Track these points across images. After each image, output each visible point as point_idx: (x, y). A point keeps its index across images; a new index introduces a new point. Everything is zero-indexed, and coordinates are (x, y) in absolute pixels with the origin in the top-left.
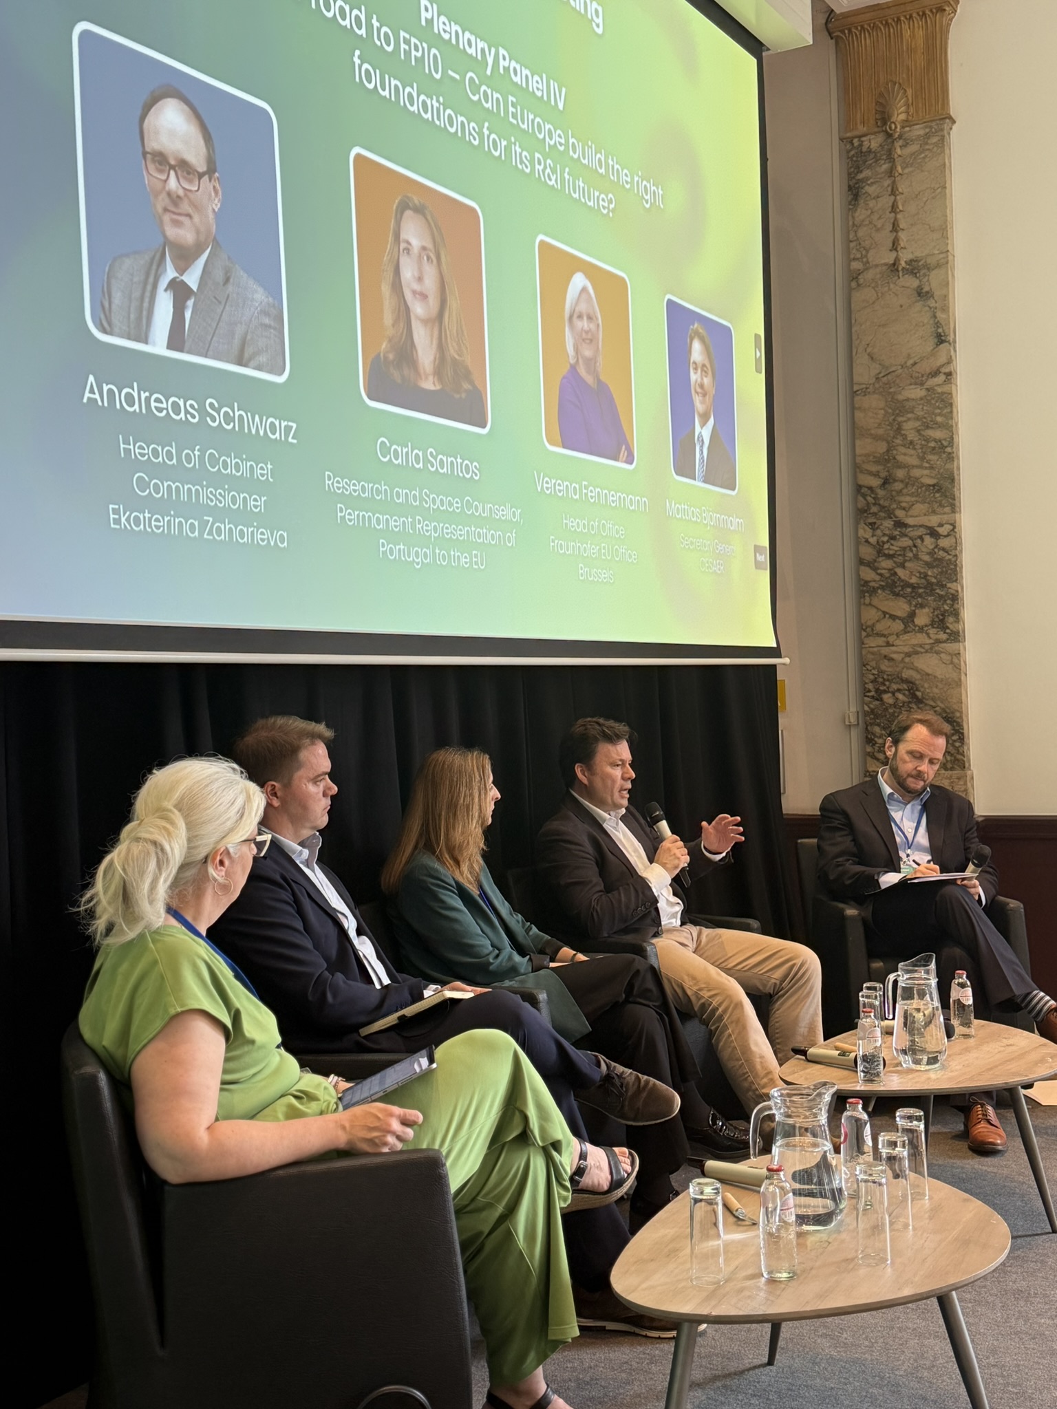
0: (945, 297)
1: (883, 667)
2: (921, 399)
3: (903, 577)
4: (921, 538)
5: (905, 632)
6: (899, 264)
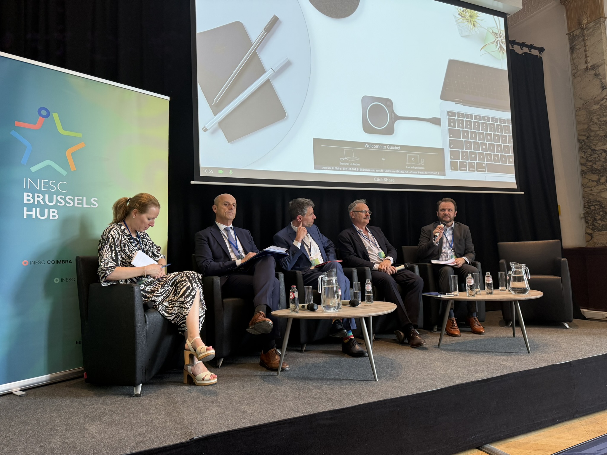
0: (604, 74)
1: (590, 198)
2: (598, 108)
3: (595, 167)
4: (601, 154)
5: (597, 185)
6: (588, 67)
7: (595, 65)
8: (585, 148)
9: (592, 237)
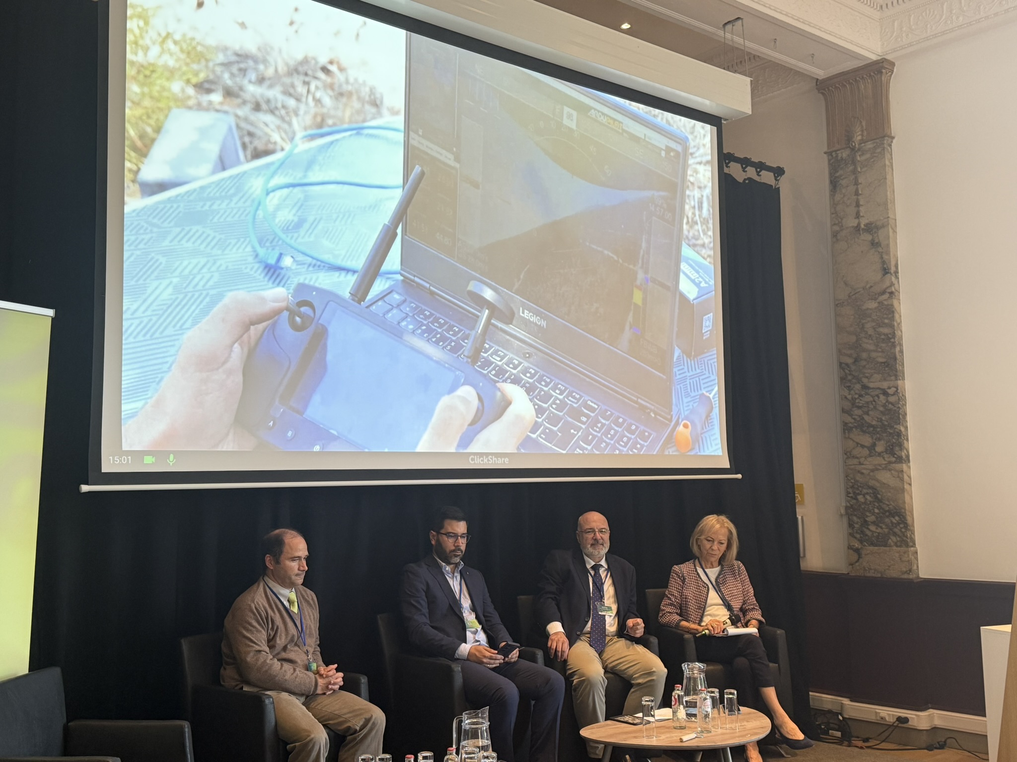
0: (888, 245)
1: (858, 478)
2: (875, 308)
3: (868, 421)
4: (878, 396)
5: (870, 456)
6: (860, 227)
7: (872, 224)
8: (850, 381)
9: (860, 556)
